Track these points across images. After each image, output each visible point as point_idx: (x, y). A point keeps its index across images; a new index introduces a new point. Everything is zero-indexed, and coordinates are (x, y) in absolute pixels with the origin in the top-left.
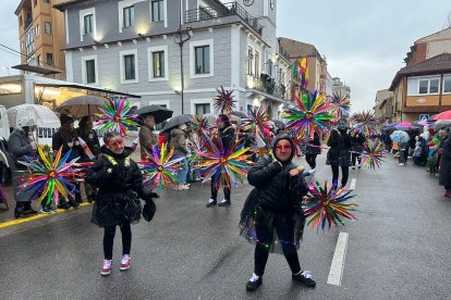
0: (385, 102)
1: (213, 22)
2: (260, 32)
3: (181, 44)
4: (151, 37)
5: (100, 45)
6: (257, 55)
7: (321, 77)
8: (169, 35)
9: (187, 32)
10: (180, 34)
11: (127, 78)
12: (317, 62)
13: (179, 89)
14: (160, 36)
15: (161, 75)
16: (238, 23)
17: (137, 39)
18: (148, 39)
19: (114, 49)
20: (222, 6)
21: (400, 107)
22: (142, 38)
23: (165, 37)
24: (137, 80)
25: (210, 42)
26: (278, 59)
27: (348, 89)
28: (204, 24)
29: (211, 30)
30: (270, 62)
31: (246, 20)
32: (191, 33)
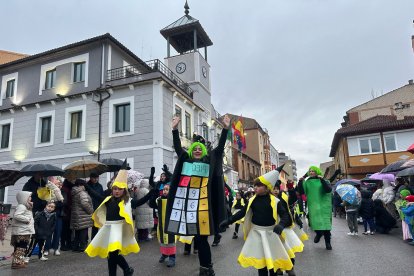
0: (328, 169)
1: (135, 79)
2: (191, 95)
3: (100, 103)
4: (70, 97)
5: (18, 108)
6: (188, 117)
7: (265, 147)
8: (88, 94)
9: (106, 90)
10: (100, 93)
11: (42, 141)
12: (259, 134)
13: (96, 150)
14: (78, 96)
15: (78, 136)
16: (159, 79)
17: (56, 100)
18: (67, 100)
19: (32, 111)
20: (143, 64)
21: (344, 170)
22: (60, 99)
23: (84, 96)
24: (52, 143)
25: (130, 99)
26: (215, 124)
27: (293, 162)
28: (125, 81)
29: (131, 87)
30: (205, 125)
31: (175, 82)
32: (111, 91)
